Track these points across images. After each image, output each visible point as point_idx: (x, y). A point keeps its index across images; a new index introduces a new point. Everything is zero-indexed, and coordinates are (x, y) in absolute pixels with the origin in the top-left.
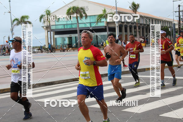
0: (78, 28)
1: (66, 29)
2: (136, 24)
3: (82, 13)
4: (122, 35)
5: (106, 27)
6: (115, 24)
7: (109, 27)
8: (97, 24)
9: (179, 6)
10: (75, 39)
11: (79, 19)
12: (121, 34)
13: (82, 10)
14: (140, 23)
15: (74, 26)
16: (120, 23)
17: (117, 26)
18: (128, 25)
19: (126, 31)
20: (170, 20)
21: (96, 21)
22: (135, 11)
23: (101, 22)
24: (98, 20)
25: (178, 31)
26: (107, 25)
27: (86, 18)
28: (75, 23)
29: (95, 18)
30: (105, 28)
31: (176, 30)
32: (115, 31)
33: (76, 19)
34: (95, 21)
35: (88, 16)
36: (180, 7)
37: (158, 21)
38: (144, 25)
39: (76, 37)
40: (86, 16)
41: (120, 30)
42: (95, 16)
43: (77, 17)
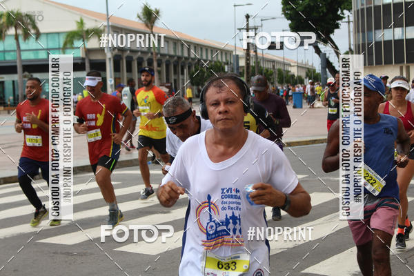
0: (18, 61)
2: (152, 54)
3: (30, 27)
4: (119, 78)
5: (83, 59)
6: (105, 55)
7: (90, 61)
8: (63, 52)
9: (248, 17)
10: (11, 87)
11: (21, 39)
12: (117, 76)
13: (29, 21)
14: (162, 52)
15: (9, 57)
16: (116, 51)
17: (110, 59)
18: (135, 57)
19: (129, 70)
20: (227, 48)
21: (61, 46)
22: (149, 25)
23: (73, 48)
24: (65, 44)
25: (245, 72)
26: (86, 55)
27: (37, 39)
28: (12, 49)
29: (59, 38)
30: (82, 63)
31: (241, 70)
32: (104, 70)
33: (15, 41)
34: (59, 45)
35: (44, 34)
36: (250, 19)
37: (201, 49)
38: (171, 56)
39: (13, 82)
40: (38, 35)
41: (117, 68)
42: (58, 33)
43: (17, 37)
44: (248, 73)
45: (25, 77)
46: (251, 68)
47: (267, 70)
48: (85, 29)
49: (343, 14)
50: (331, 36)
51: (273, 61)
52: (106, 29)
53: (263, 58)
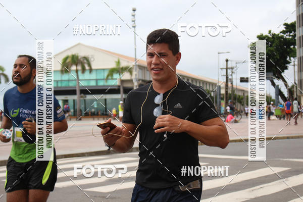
0: (77, 87)
1: (59, 88)
3: (85, 65)
5: (119, 86)
6: (133, 83)
7: (123, 87)
8: (106, 82)
9: (227, 61)
10: (72, 104)
11: (80, 73)
13: (85, 61)
15: (72, 84)
16: (141, 81)
17: (136, 86)
20: (213, 81)
21: (105, 78)
23: (112, 79)
24: (108, 76)
25: (225, 97)
26: (121, 83)
27: (90, 73)
28: (74, 79)
29: (104, 73)
30: (118, 89)
31: (222, 96)
33: (76, 74)
35: (95, 70)
37: (196, 81)
39: (74, 100)
40: (91, 70)
42: (104, 70)
43: (77, 71)
44: (226, 97)
45: (81, 97)
46: (228, 95)
47: (239, 96)
48: (121, 66)
49: (290, 60)
50: (283, 74)
51: (243, 91)
52: (135, 67)
53: (237, 88)
